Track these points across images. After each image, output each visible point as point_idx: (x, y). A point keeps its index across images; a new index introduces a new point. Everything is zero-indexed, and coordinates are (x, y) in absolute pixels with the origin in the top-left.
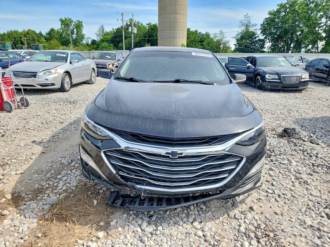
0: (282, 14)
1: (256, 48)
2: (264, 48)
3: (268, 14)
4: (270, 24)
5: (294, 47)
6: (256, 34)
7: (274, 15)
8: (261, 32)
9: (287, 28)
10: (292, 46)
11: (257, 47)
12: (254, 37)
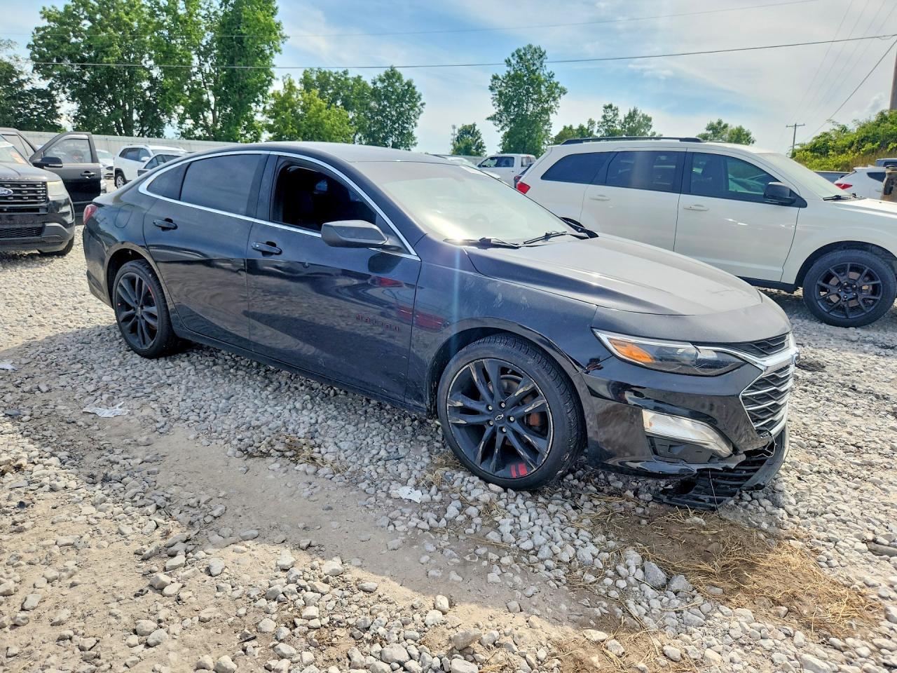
0: (84, 25)
1: (32, 114)
2: (58, 116)
3: (42, 15)
4: (58, 47)
5: (142, 121)
6: (21, 72)
7: (62, 23)
8: (34, 68)
9: (113, 66)
10: (135, 117)
11: (35, 113)
12: (15, 80)
